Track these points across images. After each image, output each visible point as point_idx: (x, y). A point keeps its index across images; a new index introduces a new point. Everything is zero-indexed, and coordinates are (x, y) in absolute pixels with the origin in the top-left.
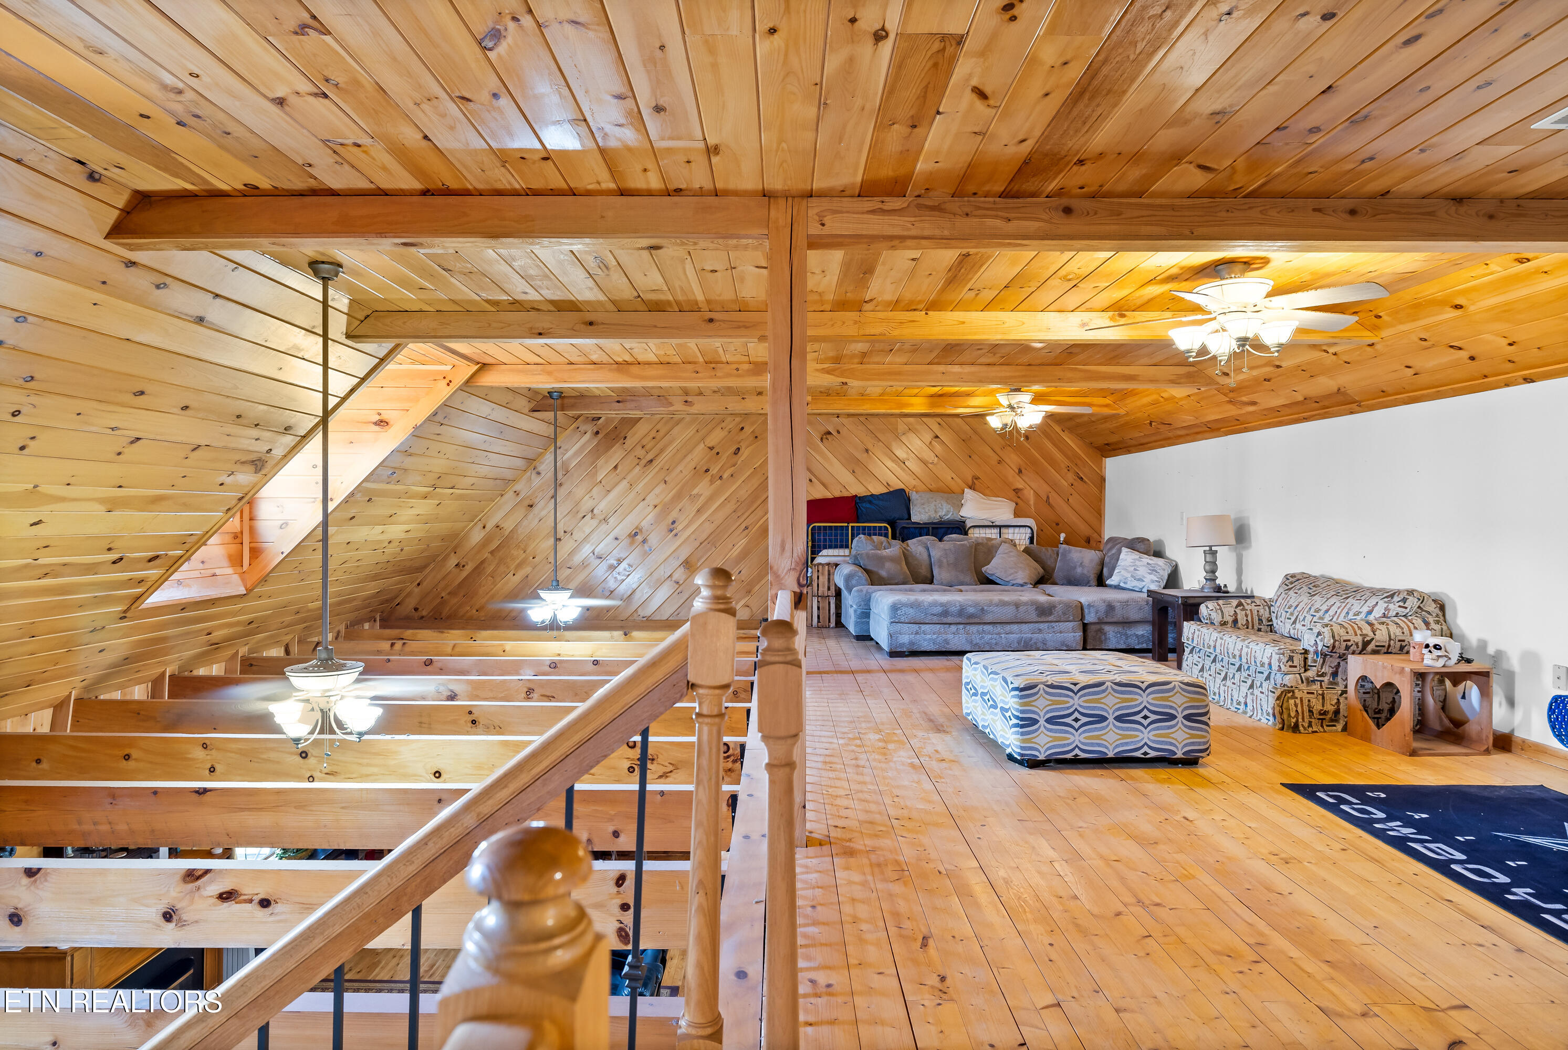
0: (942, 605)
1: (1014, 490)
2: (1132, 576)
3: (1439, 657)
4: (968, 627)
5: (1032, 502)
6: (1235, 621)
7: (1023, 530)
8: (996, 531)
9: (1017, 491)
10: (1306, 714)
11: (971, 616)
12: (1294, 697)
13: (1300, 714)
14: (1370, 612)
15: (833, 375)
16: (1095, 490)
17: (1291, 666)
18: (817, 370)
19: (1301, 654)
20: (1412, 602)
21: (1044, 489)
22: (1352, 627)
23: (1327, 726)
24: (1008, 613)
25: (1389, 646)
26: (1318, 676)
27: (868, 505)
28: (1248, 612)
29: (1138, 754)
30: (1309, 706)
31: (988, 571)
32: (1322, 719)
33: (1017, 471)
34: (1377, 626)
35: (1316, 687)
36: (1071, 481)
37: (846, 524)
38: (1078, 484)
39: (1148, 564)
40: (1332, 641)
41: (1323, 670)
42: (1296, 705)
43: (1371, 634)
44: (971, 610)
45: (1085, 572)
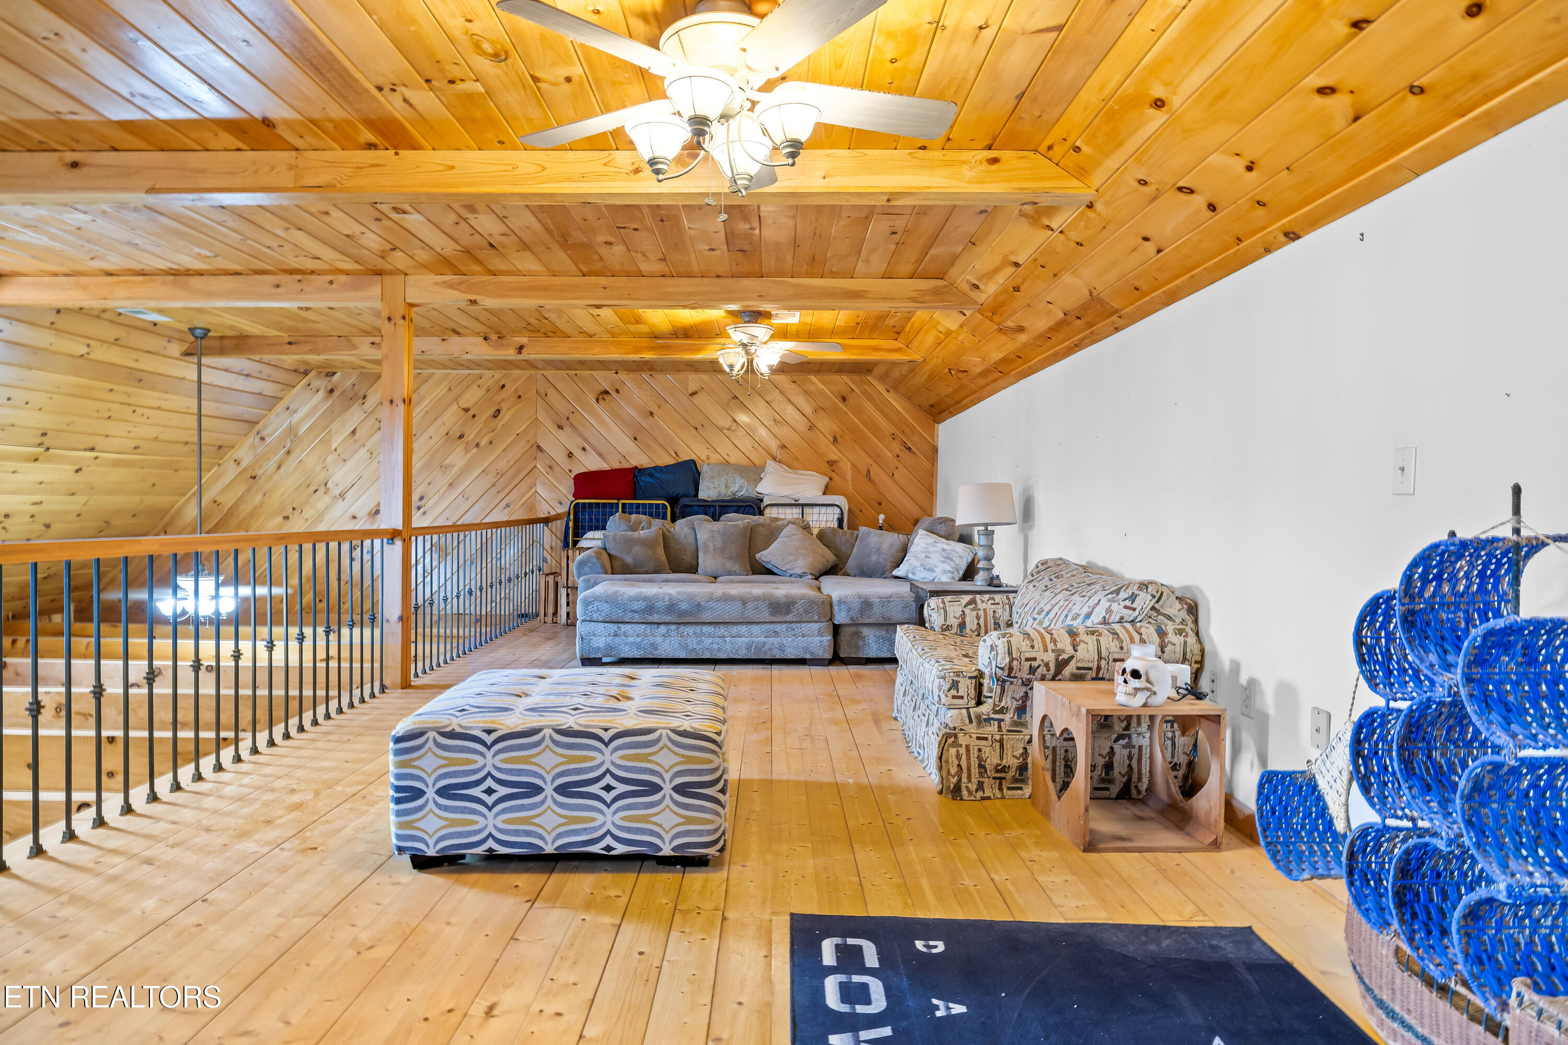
0: (646, 599)
1: (828, 462)
2: (922, 565)
3: (1137, 690)
4: (682, 628)
5: (849, 477)
6: (962, 625)
7: (830, 509)
8: (799, 510)
9: (831, 463)
10: (975, 771)
11: (683, 613)
12: (956, 744)
13: (965, 770)
14: (1088, 616)
15: (459, 290)
16: (926, 463)
17: (954, 697)
18: (437, 284)
19: (970, 678)
20: (1144, 601)
21: (864, 461)
22: (1042, 637)
23: (1009, 788)
24: (732, 611)
25: (1099, 668)
26: (995, 712)
27: (648, 479)
28: (981, 613)
29: (596, 849)
30: (980, 758)
31: (763, 558)
32: (1001, 779)
33: (831, 439)
34: (1083, 636)
35: (993, 728)
36: (897, 451)
37: (615, 501)
38: (905, 455)
39: (943, 550)
40: (1007, 659)
41: (1003, 704)
42: (959, 757)
43: (1069, 650)
44: (684, 606)
45: (881, 560)
